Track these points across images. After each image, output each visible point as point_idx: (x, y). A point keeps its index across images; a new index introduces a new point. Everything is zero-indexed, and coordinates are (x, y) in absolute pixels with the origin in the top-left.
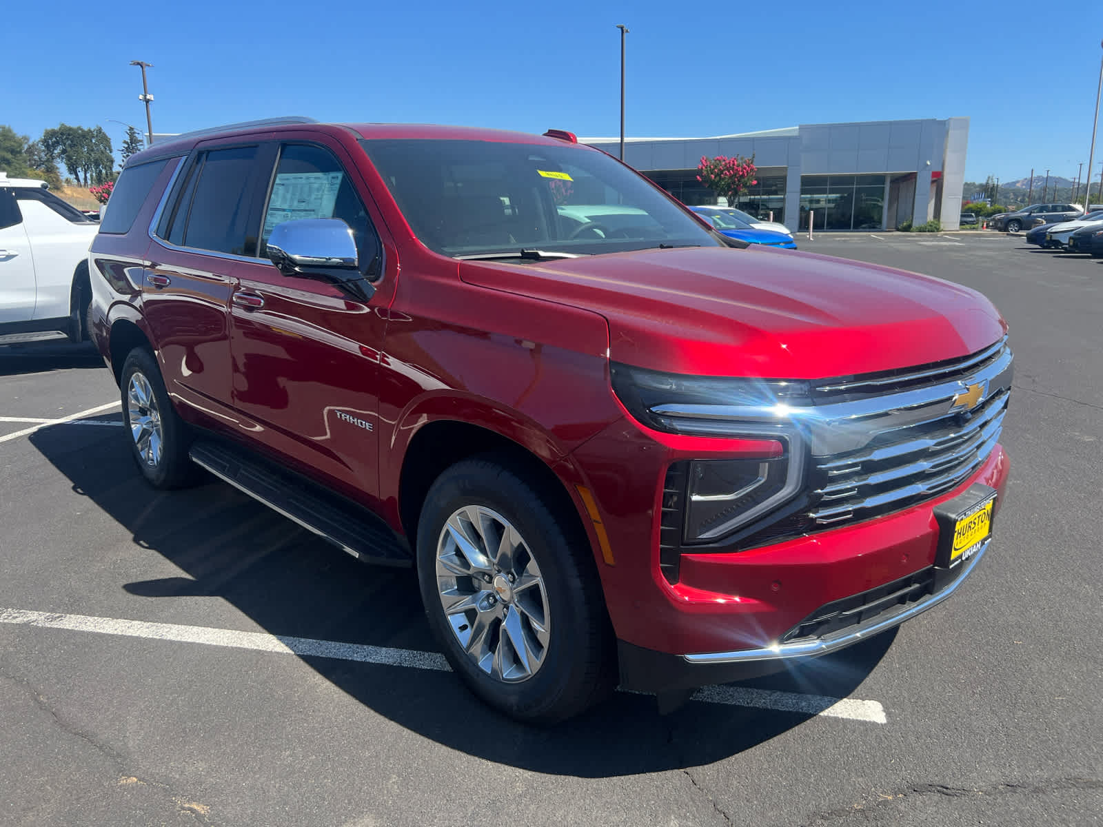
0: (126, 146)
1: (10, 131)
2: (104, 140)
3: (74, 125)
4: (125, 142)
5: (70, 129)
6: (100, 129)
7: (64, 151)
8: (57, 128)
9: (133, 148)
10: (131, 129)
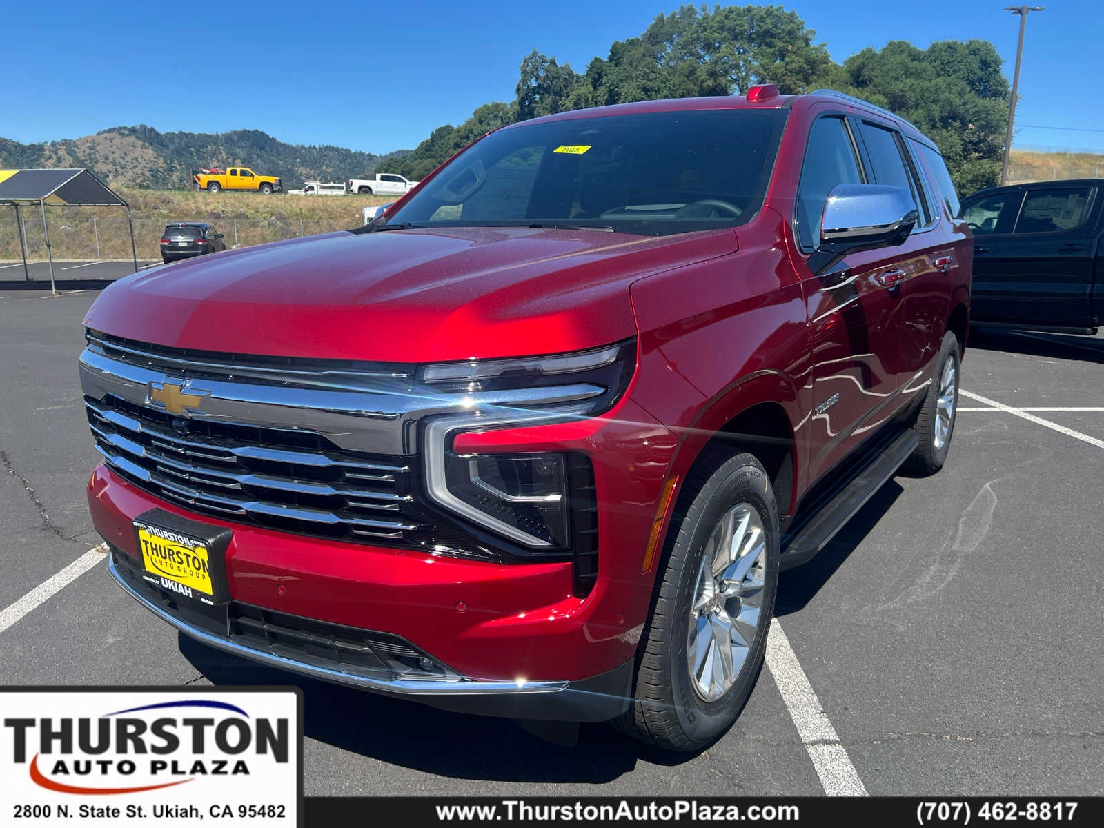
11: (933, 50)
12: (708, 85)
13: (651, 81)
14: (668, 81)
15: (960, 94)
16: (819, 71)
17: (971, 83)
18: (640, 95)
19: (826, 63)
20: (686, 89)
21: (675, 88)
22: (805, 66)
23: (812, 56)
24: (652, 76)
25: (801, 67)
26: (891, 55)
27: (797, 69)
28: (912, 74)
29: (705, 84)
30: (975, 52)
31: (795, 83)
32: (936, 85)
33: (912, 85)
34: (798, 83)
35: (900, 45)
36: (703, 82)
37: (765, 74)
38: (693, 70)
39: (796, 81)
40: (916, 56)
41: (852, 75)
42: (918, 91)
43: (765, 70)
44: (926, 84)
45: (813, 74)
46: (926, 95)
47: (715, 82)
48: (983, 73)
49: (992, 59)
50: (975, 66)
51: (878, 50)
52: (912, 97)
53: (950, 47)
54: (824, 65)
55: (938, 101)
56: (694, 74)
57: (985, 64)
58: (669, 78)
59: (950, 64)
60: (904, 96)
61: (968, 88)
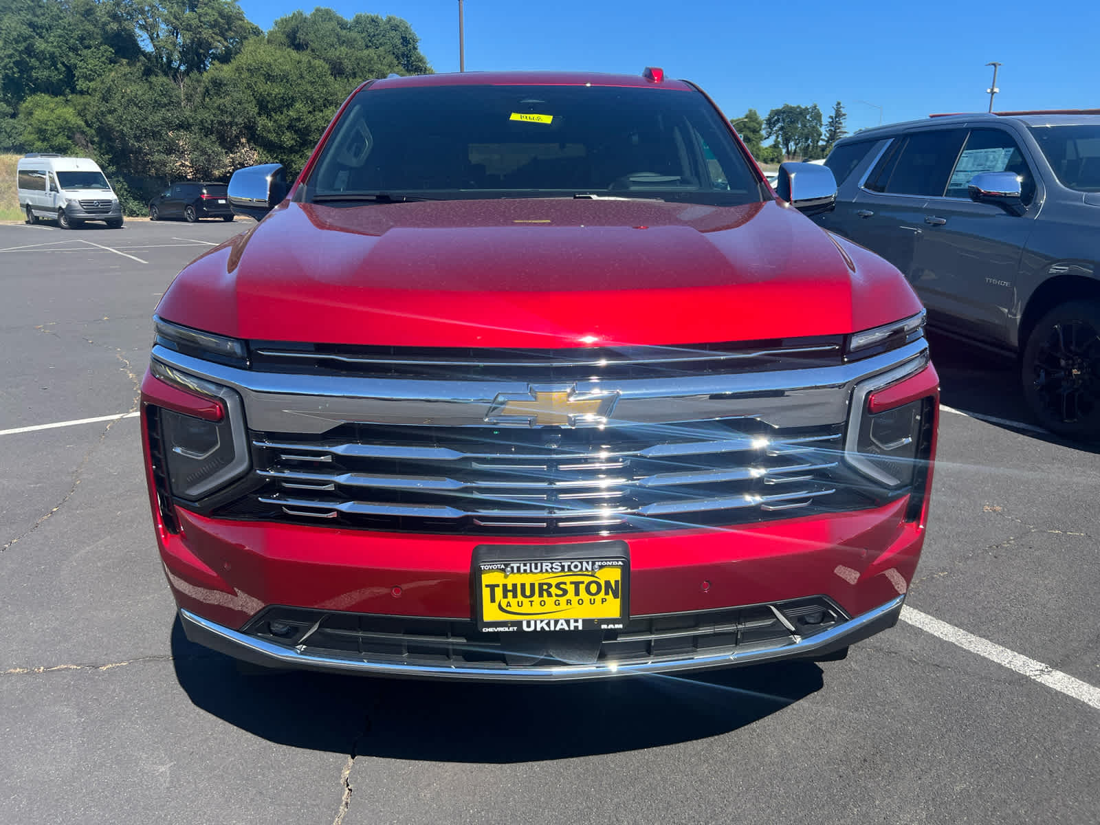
0: (831, 120)
1: (755, 114)
2: (818, 117)
3: (794, 105)
4: (831, 117)
5: (791, 108)
6: (815, 107)
7: (782, 128)
8: (780, 107)
9: (836, 122)
10: (839, 104)
11: (358, 21)
12: (112, 29)
13: (38, 16)
14: (61, 18)
15: (389, 66)
16: (236, 27)
17: (397, 57)
18: (27, 31)
19: (241, 20)
20: (84, 30)
21: (71, 28)
22: (220, 19)
23: (226, 10)
24: (39, 12)
25: (216, 21)
26: (322, 21)
27: (213, 23)
28: (344, 42)
29: (108, 28)
30: (395, 28)
31: (212, 37)
32: (369, 55)
33: (347, 54)
34: (216, 37)
35: (327, 12)
36: (105, 24)
37: (177, 23)
38: (90, 9)
39: (213, 35)
40: (343, 26)
41: (288, 36)
42: (353, 59)
43: (175, 18)
44: (359, 54)
45: (230, 29)
46: (362, 64)
47: (121, 26)
48: (405, 48)
49: (410, 36)
50: (398, 42)
51: (308, 14)
52: (348, 65)
53: (373, 21)
54: (240, 22)
55: (373, 71)
56: (92, 14)
57: (405, 41)
58: (62, 15)
59: (376, 37)
60: (341, 63)
61: (396, 62)
